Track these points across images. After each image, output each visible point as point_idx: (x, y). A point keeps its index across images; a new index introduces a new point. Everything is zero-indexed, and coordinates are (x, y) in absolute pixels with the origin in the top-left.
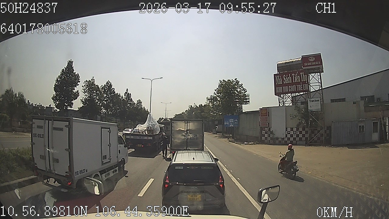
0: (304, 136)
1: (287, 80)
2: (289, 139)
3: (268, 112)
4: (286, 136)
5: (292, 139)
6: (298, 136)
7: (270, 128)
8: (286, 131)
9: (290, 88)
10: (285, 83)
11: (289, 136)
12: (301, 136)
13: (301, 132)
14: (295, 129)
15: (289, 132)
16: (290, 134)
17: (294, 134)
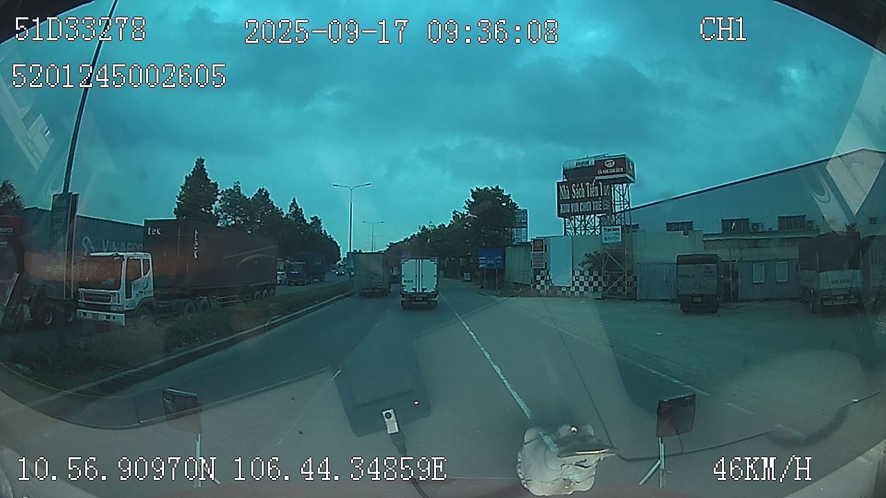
0: (600, 284)
1: (578, 193)
2: (577, 288)
3: (546, 246)
4: (573, 285)
5: (582, 289)
6: (591, 283)
7: (548, 272)
8: (573, 275)
9: (582, 207)
10: (574, 197)
11: (577, 284)
12: (596, 284)
13: (596, 279)
14: (587, 273)
15: (577, 278)
16: (578, 280)
17: (585, 280)
